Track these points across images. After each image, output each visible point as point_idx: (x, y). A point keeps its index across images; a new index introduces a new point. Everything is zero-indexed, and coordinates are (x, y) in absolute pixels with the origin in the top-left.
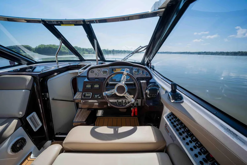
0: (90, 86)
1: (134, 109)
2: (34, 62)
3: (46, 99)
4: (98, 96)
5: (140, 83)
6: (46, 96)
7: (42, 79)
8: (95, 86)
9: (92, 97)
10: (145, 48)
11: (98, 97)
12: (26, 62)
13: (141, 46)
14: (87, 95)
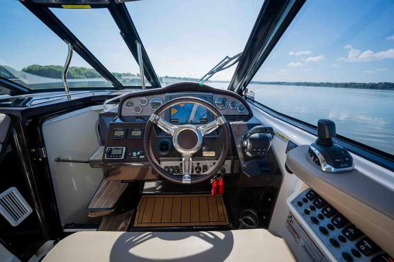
0: (122, 133)
1: (218, 181)
2: (27, 91)
3: (40, 159)
4: (139, 153)
5: (230, 125)
6: (39, 155)
7: (30, 120)
8: (133, 133)
9: (125, 156)
10: (237, 59)
11: (139, 155)
12: (9, 90)
13: (227, 57)
14: (114, 152)
